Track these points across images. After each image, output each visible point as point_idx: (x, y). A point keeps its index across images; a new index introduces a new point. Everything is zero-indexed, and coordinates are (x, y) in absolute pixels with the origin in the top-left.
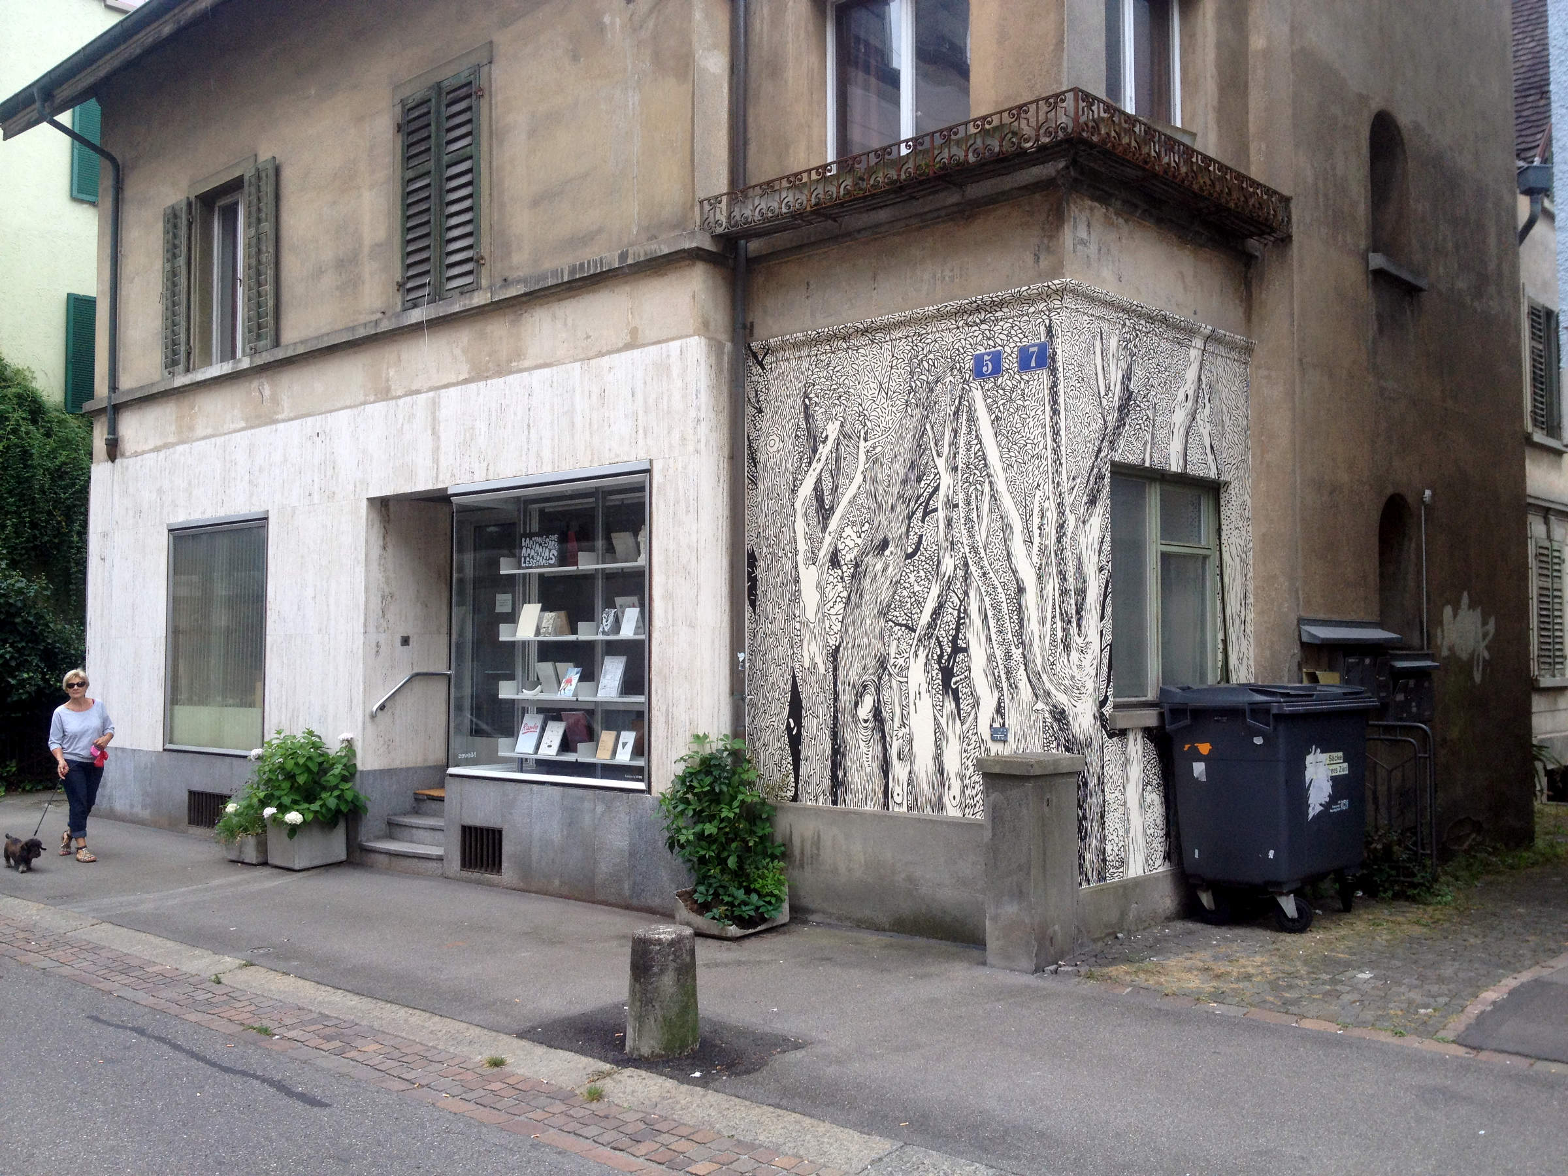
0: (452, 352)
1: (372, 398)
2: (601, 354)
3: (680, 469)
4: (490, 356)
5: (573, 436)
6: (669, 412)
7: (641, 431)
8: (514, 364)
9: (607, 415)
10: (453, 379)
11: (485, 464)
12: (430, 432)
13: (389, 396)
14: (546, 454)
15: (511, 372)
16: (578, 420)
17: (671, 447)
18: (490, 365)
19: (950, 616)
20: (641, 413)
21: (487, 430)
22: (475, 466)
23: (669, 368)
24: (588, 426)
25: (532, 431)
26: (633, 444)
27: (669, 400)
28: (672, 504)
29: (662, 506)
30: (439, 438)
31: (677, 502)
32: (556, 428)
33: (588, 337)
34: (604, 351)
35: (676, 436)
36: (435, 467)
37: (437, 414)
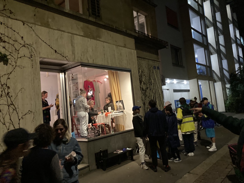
2: (119, 46)
3: (136, 72)
4: (90, 33)
5: (115, 60)
6: (133, 62)
8: (98, 38)
9: (122, 58)
10: (78, 33)
11: (92, 60)
12: (70, 45)
13: (49, 27)
15: (97, 40)
16: (116, 57)
19: (155, 98)
20: (128, 60)
21: (92, 51)
23: (132, 54)
24: (118, 59)
25: (105, 55)
26: (128, 65)
27: (133, 60)
30: (74, 47)
31: (136, 77)
32: (111, 57)
33: (116, 41)
35: (134, 66)
36: (74, 55)
37: (73, 41)
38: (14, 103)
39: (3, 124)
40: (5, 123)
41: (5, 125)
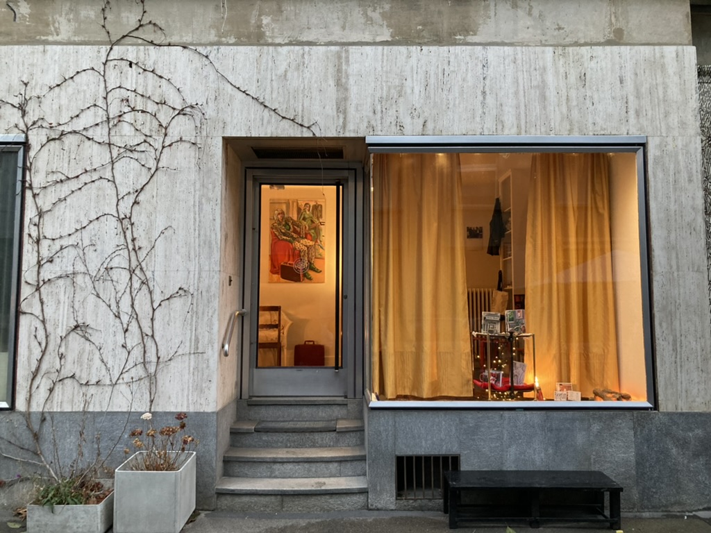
0: (365, 14)
1: (232, 40)
2: (577, 44)
3: (680, 146)
4: (424, 25)
5: (545, 108)
6: (665, 101)
7: (632, 112)
8: (458, 37)
9: (589, 94)
10: (368, 38)
11: (421, 121)
12: (332, 82)
13: (261, 42)
14: (509, 119)
15: (455, 43)
16: (551, 94)
17: (669, 128)
18: (424, 33)
20: (631, 98)
21: (423, 89)
22: (407, 121)
23: (663, 67)
24: (564, 102)
25: (488, 97)
26: (624, 121)
27: (665, 92)
28: (671, 173)
29: (660, 175)
30: (346, 89)
31: (677, 172)
32: (522, 98)
33: (559, 28)
34: (582, 41)
35: (674, 120)
36: (341, 116)
37: (344, 67)
38: (143, 264)
39: (116, 316)
40: (119, 313)
41: (120, 318)
